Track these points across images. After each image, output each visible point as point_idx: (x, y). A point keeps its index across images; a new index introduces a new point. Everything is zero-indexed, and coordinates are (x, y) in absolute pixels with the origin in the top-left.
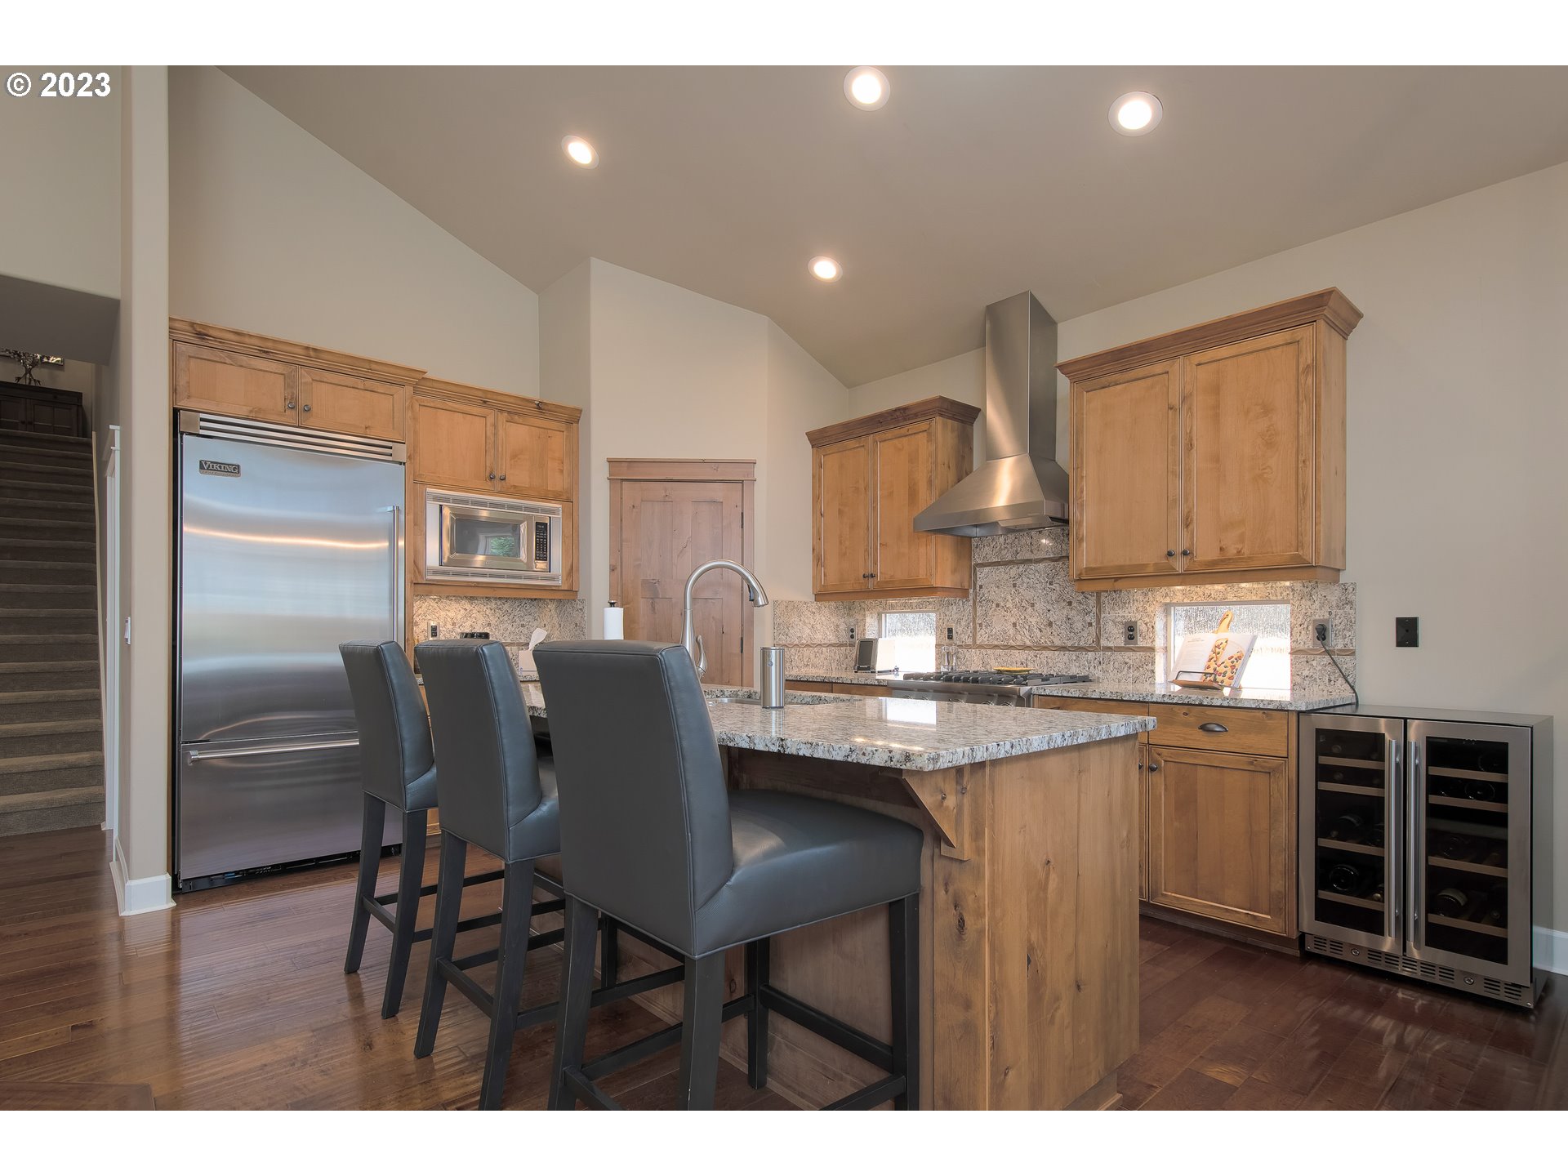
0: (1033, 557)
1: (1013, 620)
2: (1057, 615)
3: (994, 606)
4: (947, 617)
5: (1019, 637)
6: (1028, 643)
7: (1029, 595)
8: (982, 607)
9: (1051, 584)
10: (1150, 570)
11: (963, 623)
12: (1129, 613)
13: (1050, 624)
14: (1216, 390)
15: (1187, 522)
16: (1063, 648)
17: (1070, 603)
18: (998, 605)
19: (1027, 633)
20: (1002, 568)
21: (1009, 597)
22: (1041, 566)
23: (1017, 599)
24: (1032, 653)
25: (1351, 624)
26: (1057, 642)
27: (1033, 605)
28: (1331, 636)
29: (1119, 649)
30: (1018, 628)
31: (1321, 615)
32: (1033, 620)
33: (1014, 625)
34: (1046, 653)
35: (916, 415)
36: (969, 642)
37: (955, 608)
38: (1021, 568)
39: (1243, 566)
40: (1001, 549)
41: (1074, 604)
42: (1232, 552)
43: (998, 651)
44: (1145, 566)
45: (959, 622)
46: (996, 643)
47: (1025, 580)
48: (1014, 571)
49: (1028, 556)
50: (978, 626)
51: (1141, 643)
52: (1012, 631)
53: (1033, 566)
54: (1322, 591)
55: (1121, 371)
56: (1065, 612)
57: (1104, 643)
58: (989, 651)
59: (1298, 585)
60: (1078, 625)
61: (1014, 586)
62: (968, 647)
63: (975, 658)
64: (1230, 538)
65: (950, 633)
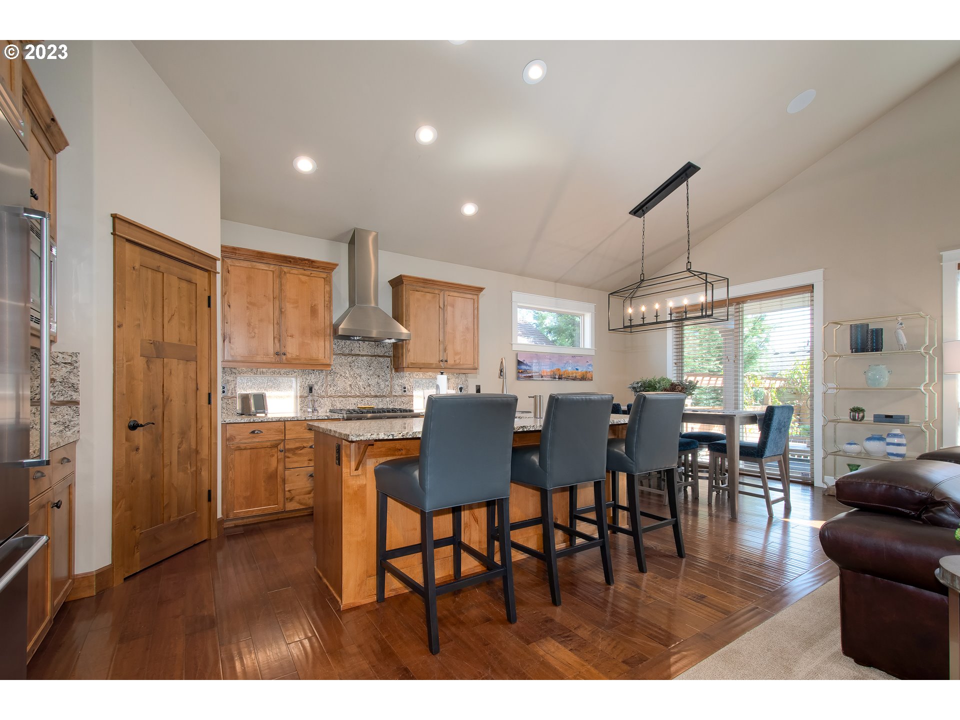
0: (360, 353)
1: (350, 383)
2: (373, 381)
3: (338, 375)
4: (308, 381)
5: (353, 391)
6: (358, 394)
7: (358, 371)
8: (331, 376)
9: (370, 367)
10: (434, 366)
11: (319, 384)
12: (404, 381)
13: (369, 385)
14: (452, 305)
16: (376, 396)
17: (379, 376)
18: (341, 375)
19: (357, 389)
20: (344, 357)
21: (347, 372)
22: (365, 358)
23: (352, 373)
24: (360, 399)
25: (467, 387)
26: (373, 394)
27: (360, 376)
28: (463, 390)
29: (401, 396)
30: (352, 387)
31: (462, 383)
32: (361, 383)
33: (350, 385)
34: (367, 399)
36: (323, 394)
37: (313, 376)
38: (354, 358)
39: (461, 367)
40: (342, 348)
41: (381, 377)
42: (458, 362)
43: (341, 399)
44: (432, 364)
45: (316, 383)
46: (340, 394)
47: (356, 364)
48: (350, 359)
49: (358, 352)
50: (329, 386)
51: (408, 393)
52: (349, 389)
53: (360, 358)
54: (463, 377)
55: (422, 286)
56: (376, 380)
57: (394, 394)
58: (335, 399)
59: (457, 375)
60: (383, 386)
61: (350, 366)
62: (323, 397)
63: (327, 403)
64: (457, 358)
65: (311, 390)
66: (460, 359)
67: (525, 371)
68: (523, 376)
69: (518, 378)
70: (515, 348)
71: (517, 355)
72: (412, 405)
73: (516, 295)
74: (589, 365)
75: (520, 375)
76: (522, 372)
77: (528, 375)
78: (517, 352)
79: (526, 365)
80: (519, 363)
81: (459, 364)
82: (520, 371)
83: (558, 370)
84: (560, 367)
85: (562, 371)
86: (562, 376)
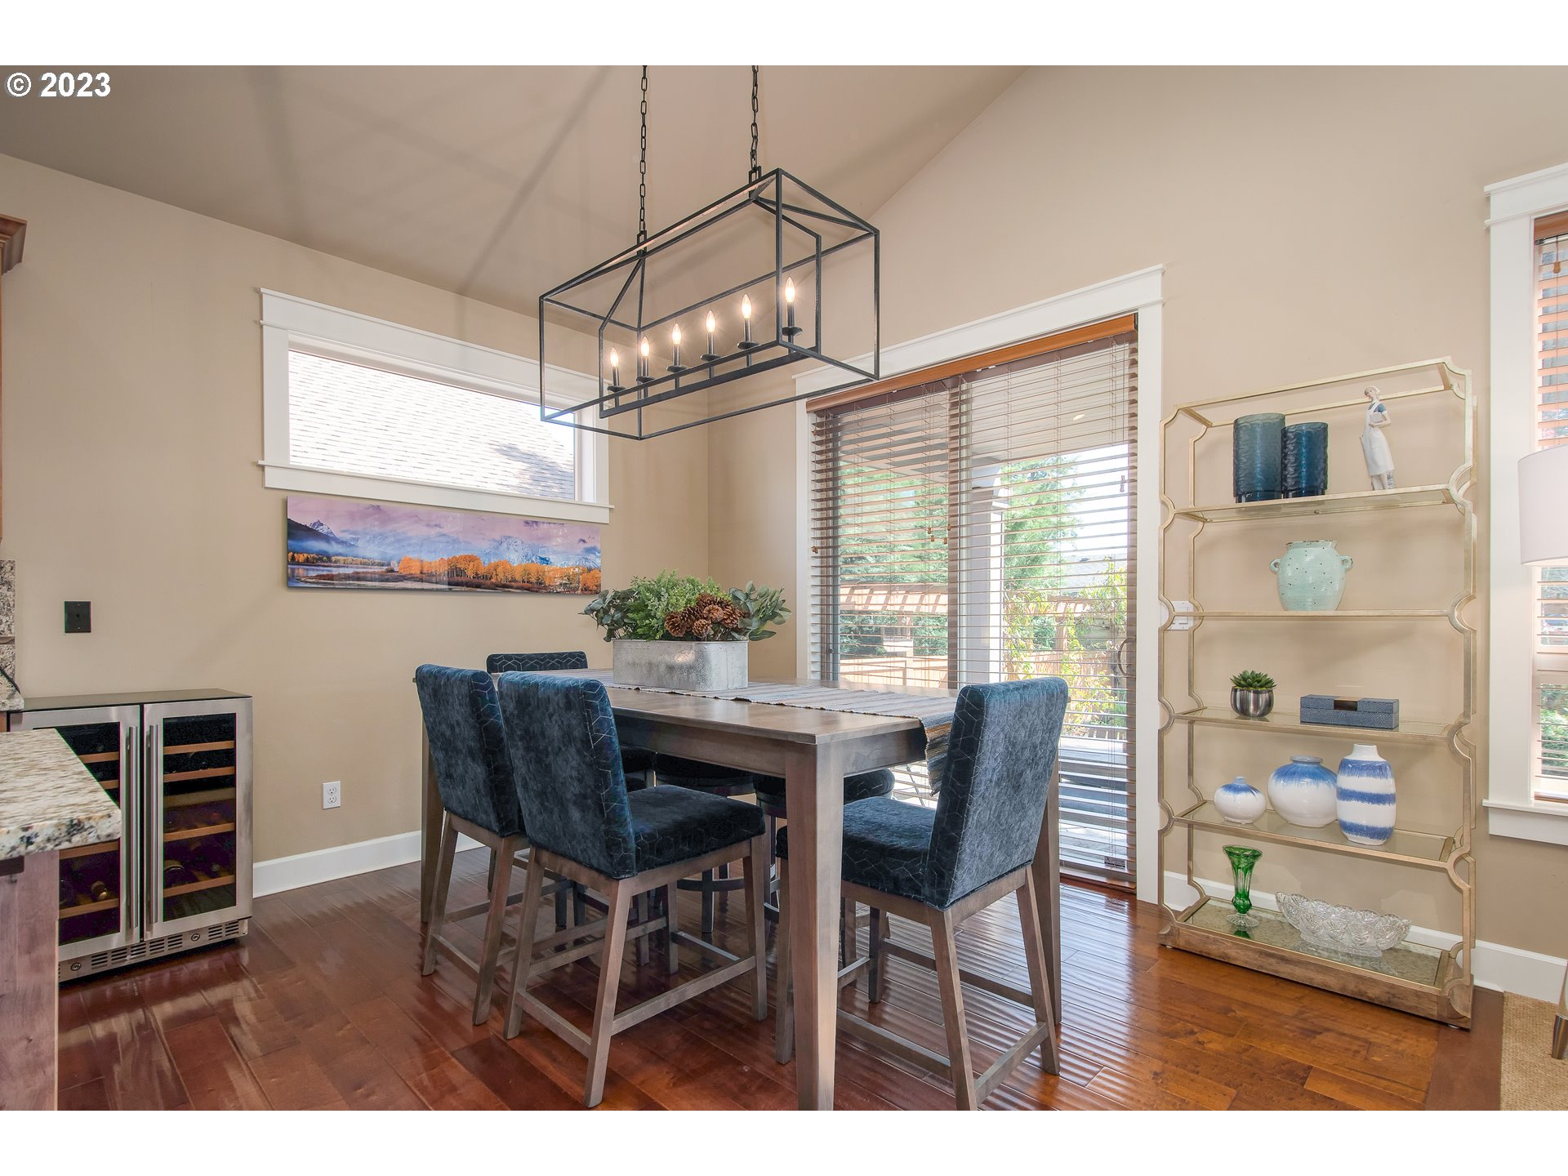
67: (323, 559)
68: (313, 574)
69: (291, 581)
70: (273, 479)
71: (285, 503)
73: (276, 306)
74: (589, 551)
75: (300, 571)
76: (307, 562)
77: (337, 571)
78: (284, 495)
79: (327, 538)
80: (294, 531)
82: (301, 558)
83: (471, 559)
84: (484, 552)
85: (486, 563)
86: (485, 577)
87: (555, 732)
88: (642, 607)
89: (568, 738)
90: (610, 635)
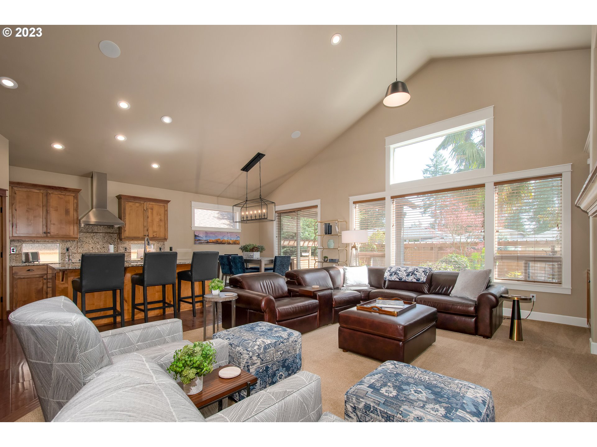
3: (85, 243)
4: (66, 245)
5: (94, 250)
7: (97, 240)
8: (80, 243)
9: (104, 238)
10: (140, 238)
11: (73, 247)
12: (125, 245)
13: (104, 247)
14: (152, 209)
15: (147, 230)
17: (110, 243)
19: (97, 249)
20: (88, 234)
21: (90, 241)
22: (101, 234)
23: (93, 241)
25: (164, 248)
27: (98, 243)
28: (162, 249)
30: (93, 248)
31: (160, 246)
32: (99, 247)
33: (92, 248)
35: (70, 191)
36: (76, 252)
37: (69, 243)
38: (94, 234)
39: (157, 239)
40: (87, 229)
42: (155, 236)
45: (71, 246)
46: (85, 252)
47: (96, 237)
48: (92, 234)
49: (97, 231)
50: (79, 248)
51: (128, 251)
52: (91, 249)
53: (98, 234)
54: (160, 243)
55: (134, 200)
56: (108, 245)
57: (119, 251)
59: (157, 242)
61: (92, 238)
63: (78, 256)
64: (155, 234)
65: (68, 250)
66: (156, 234)
67: (199, 240)
69: (195, 243)
70: (193, 229)
71: (194, 232)
72: (131, 257)
73: (194, 203)
74: (238, 237)
76: (197, 241)
77: (201, 242)
79: (199, 237)
80: (196, 236)
81: (156, 237)
82: (196, 240)
83: (219, 239)
84: (220, 238)
85: (221, 240)
86: (222, 242)
87: (237, 261)
88: (247, 248)
89: (239, 261)
90: (243, 251)
